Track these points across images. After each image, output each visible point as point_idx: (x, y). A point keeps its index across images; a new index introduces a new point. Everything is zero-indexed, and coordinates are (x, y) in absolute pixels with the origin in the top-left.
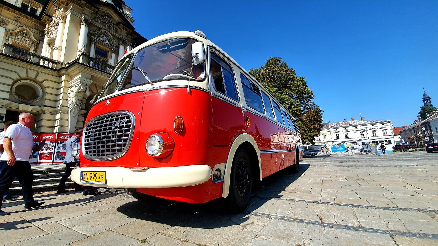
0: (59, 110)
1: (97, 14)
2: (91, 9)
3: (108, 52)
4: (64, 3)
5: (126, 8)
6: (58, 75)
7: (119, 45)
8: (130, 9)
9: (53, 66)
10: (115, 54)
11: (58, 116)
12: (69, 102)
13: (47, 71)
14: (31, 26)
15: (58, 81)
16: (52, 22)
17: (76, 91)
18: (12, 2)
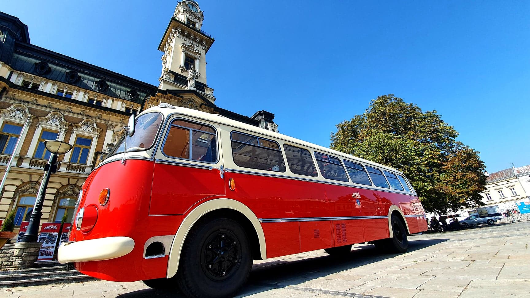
1: (182, 102)
2: (176, 99)
4: (155, 100)
5: (208, 90)
8: (212, 90)
18: (118, 108)
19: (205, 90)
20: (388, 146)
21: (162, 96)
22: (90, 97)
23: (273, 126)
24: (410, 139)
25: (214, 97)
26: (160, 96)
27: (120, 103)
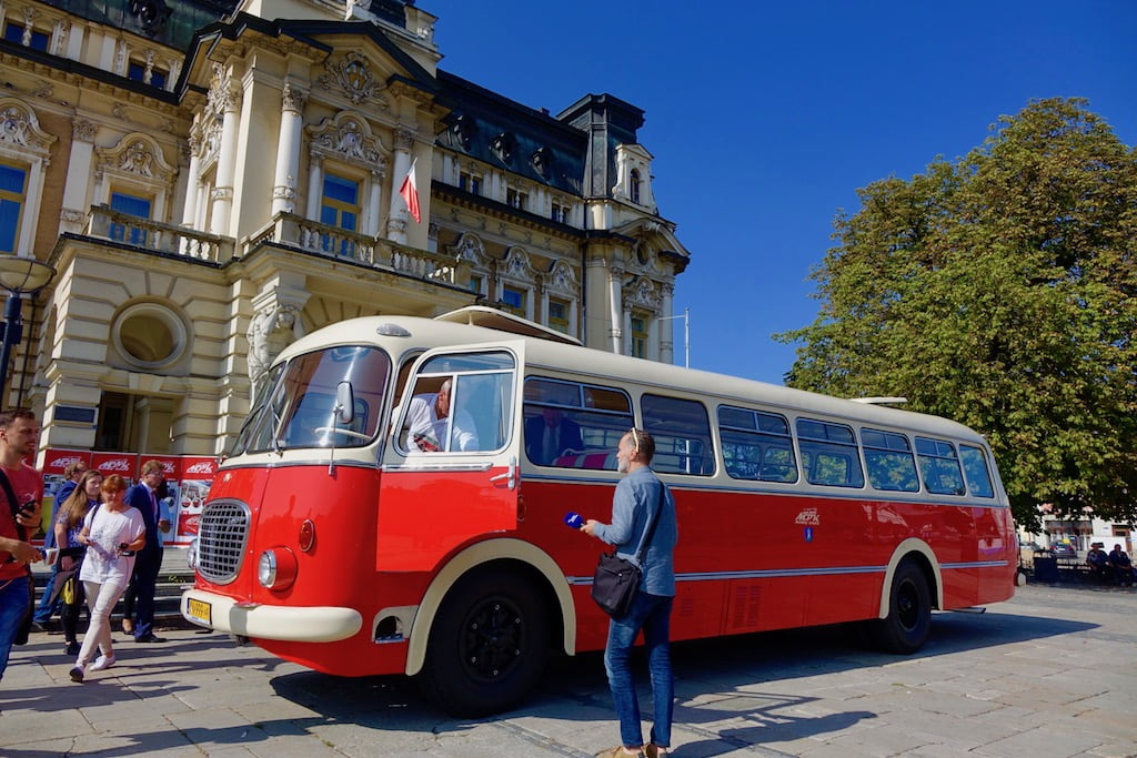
0: (227, 387)
1: (325, 66)
2: (307, 56)
3: (362, 180)
4: (233, 50)
5: (415, 18)
6: (224, 281)
7: (394, 151)
8: (430, 18)
9: (211, 253)
10: (381, 185)
11: (224, 405)
12: (251, 361)
13: (196, 270)
14: (155, 125)
15: (222, 298)
16: (207, 108)
17: (266, 331)
18: (106, 64)
19: (407, 18)
20: (1005, 305)
21: (258, 42)
22: (11, 17)
23: (634, 156)
24: (1098, 279)
25: (435, 49)
26: (252, 40)
27: (109, 43)
